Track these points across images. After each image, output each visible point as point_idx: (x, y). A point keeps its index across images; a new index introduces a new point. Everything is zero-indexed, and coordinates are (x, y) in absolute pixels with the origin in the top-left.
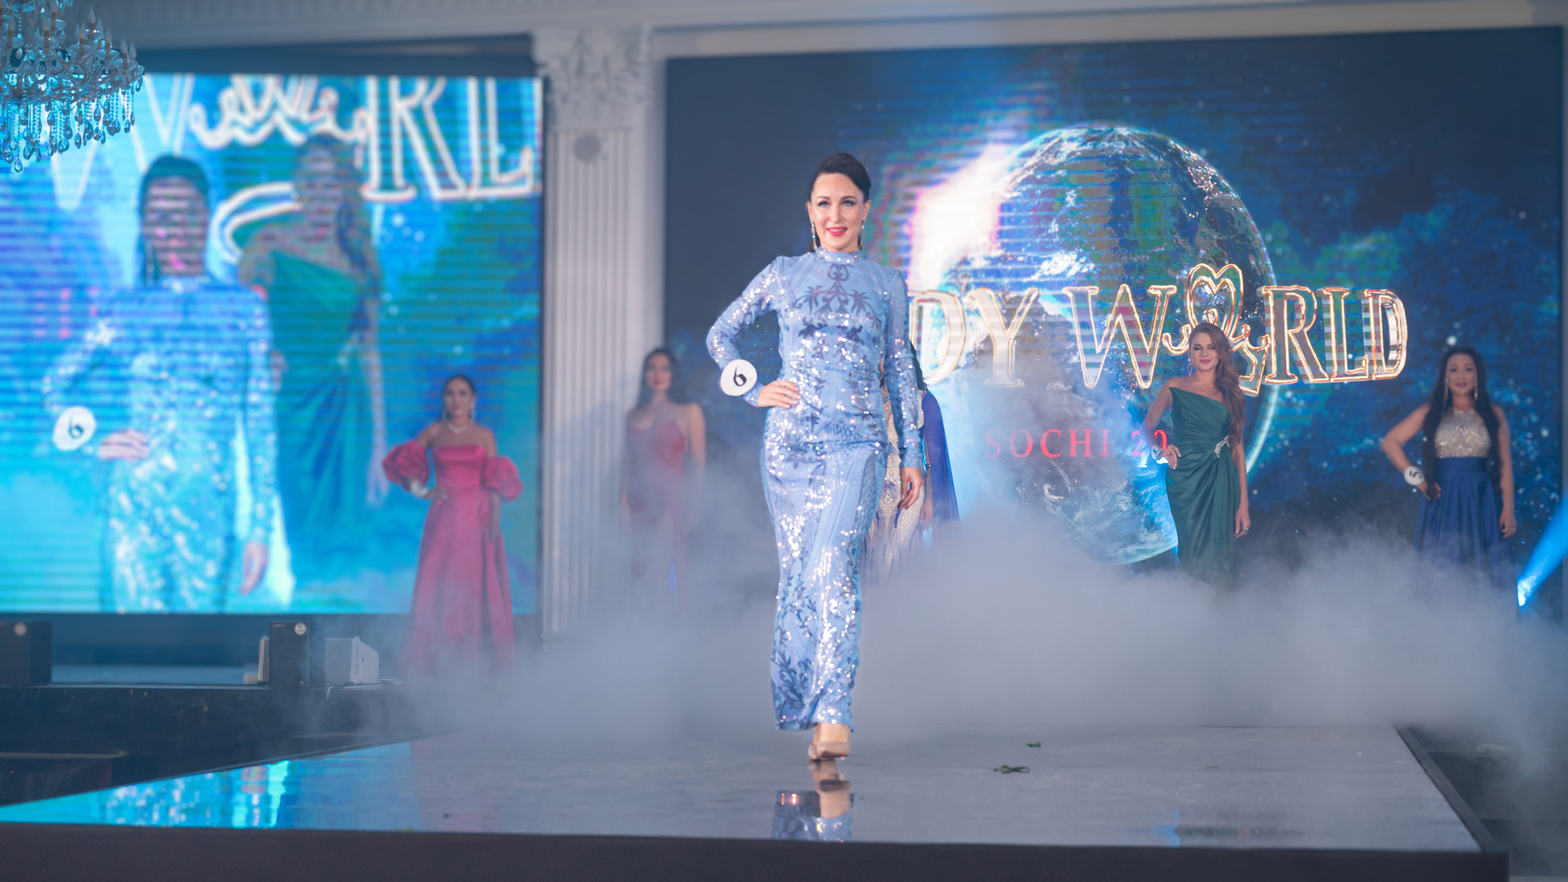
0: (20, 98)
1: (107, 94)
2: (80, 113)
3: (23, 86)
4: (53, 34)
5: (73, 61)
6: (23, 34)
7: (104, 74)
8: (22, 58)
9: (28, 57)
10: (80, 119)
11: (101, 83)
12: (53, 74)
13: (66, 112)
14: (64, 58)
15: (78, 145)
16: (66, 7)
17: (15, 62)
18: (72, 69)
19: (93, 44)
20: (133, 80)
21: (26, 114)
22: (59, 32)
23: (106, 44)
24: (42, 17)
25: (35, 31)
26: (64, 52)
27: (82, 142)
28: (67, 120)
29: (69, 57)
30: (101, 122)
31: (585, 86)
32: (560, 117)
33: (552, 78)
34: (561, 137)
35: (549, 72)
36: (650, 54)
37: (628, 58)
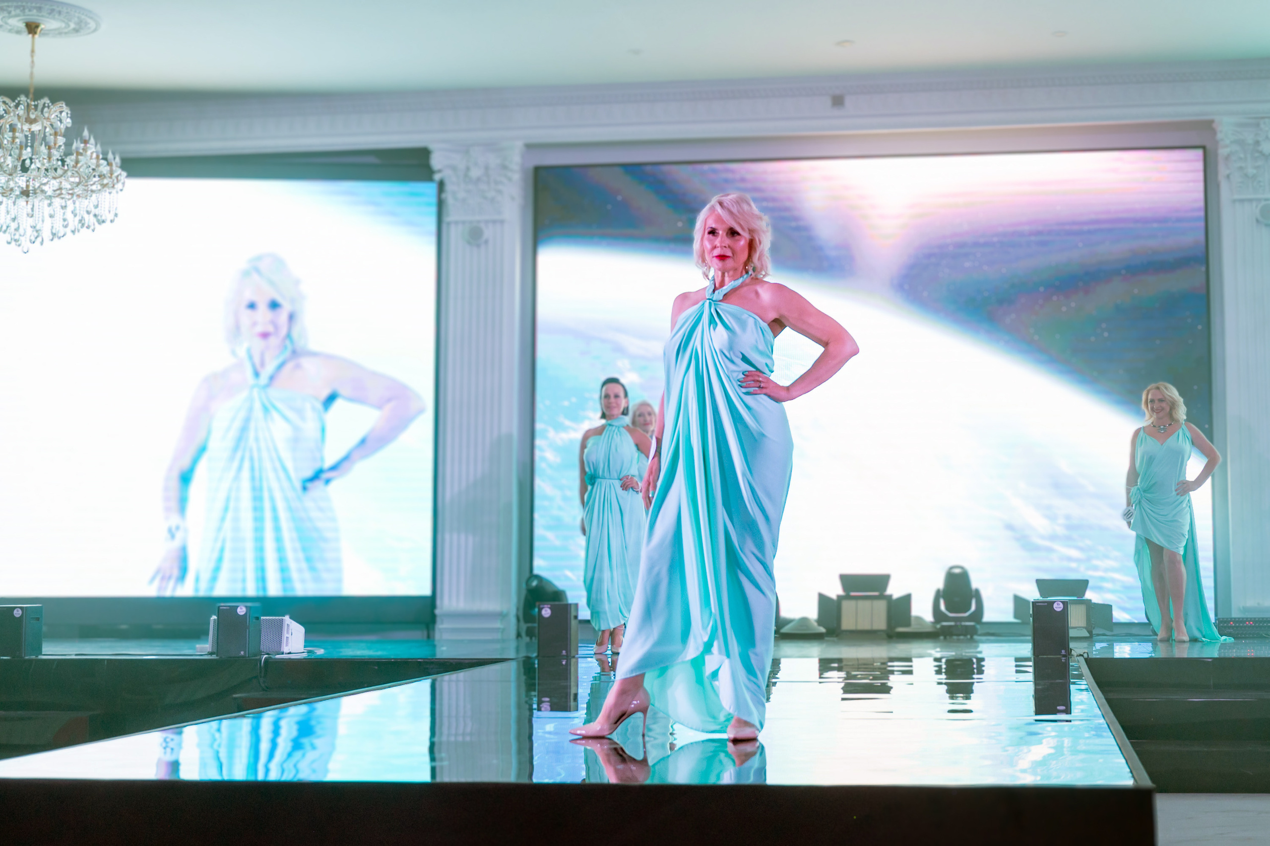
0: (28, 196)
1: (97, 193)
2: (75, 207)
3: (31, 188)
4: (54, 148)
5: (71, 169)
6: (32, 147)
7: (95, 176)
8: (30, 166)
9: (35, 164)
10: (74, 213)
11: (91, 185)
12: (54, 178)
13: (64, 207)
14: (63, 165)
15: (73, 232)
16: (67, 127)
17: (25, 169)
18: (70, 173)
19: (86, 156)
20: (118, 181)
21: (32, 209)
22: (60, 146)
23: (97, 155)
24: (47, 134)
25: (41, 144)
26: (63, 161)
27: (76, 230)
28: (64, 214)
29: (68, 165)
30: (91, 215)
31: (471, 188)
32: (452, 211)
33: (446, 181)
34: (453, 226)
35: (443, 177)
36: (521, 164)
37: (505, 167)
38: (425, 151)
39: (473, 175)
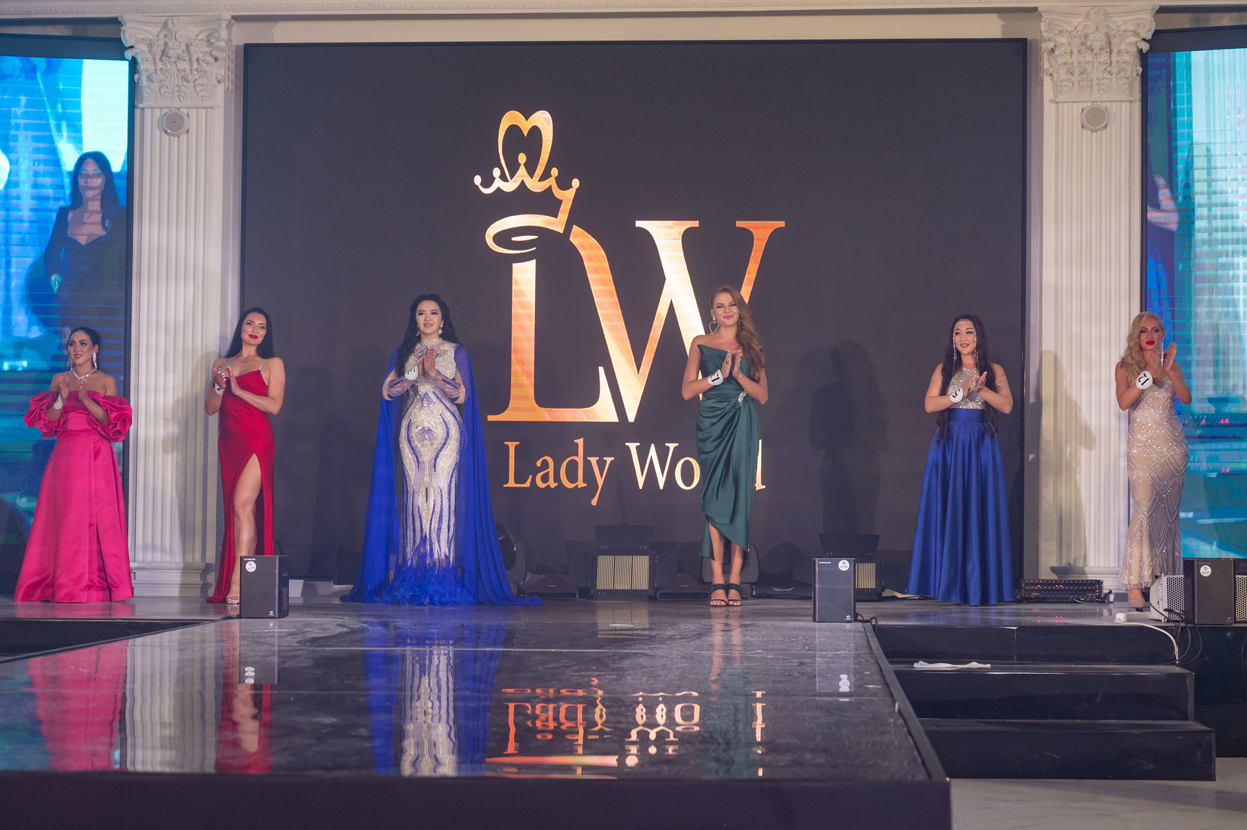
31: (169, 67)
32: (146, 95)
33: (139, 59)
34: (148, 112)
35: (136, 54)
36: (229, 41)
37: (209, 43)
38: (115, 22)
39: (171, 53)
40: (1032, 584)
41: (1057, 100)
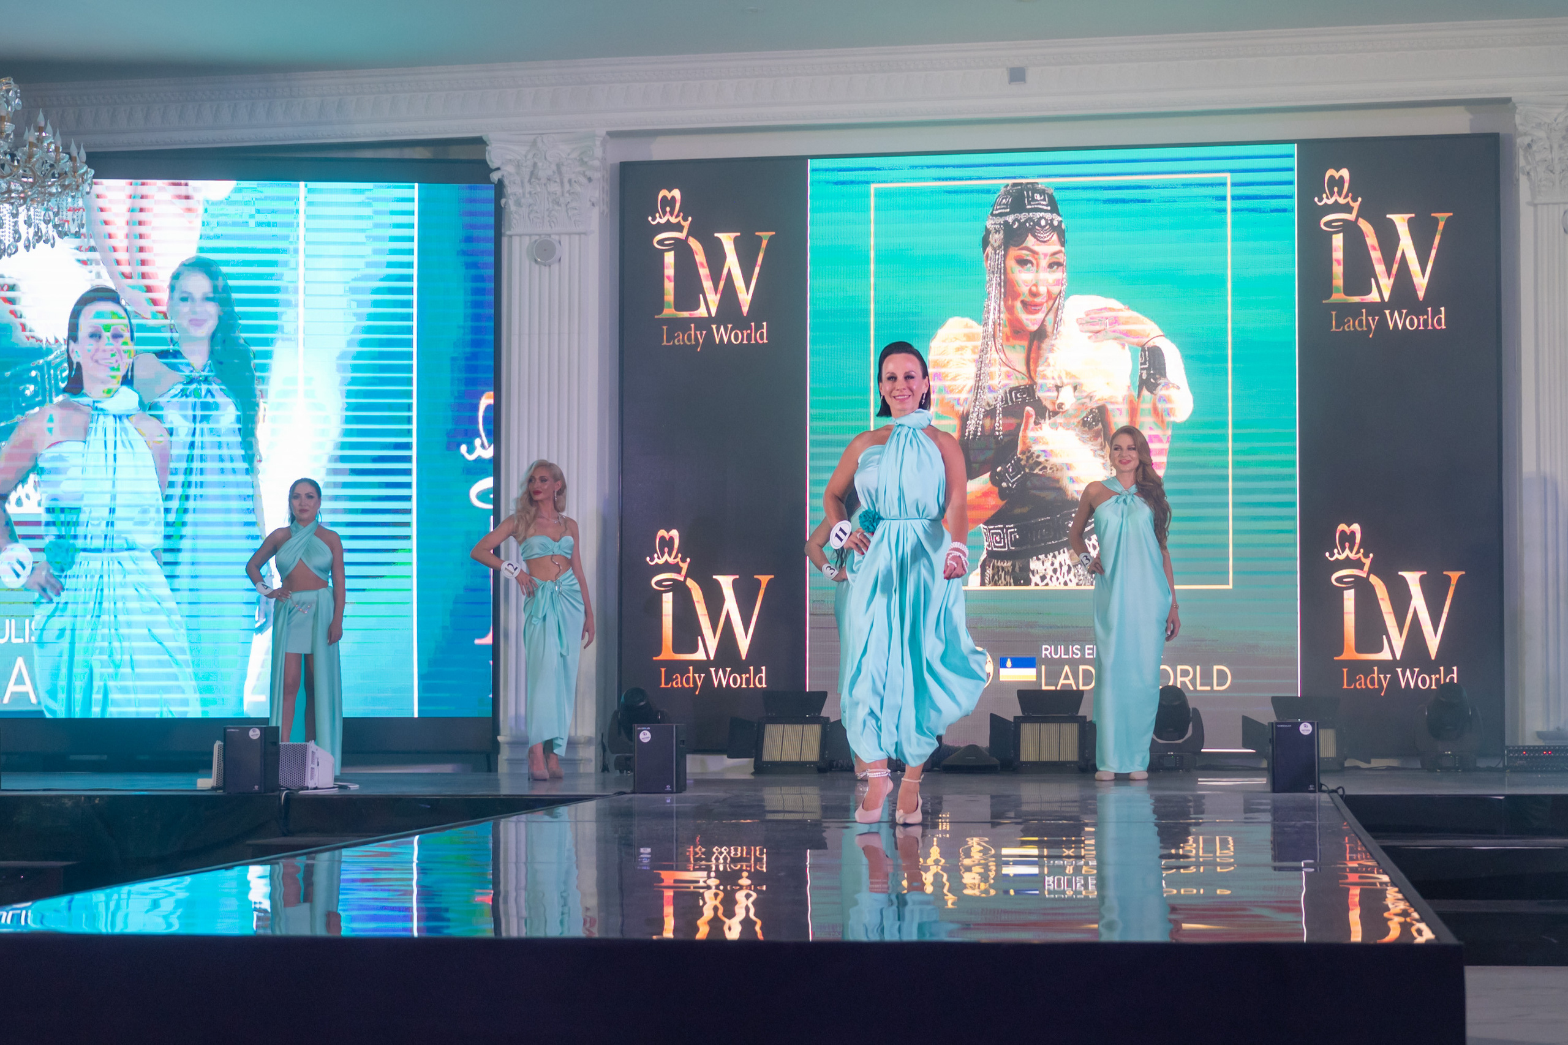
1: (56, 198)
2: (29, 217)
5: (22, 165)
7: (54, 177)
10: (28, 223)
11: (50, 186)
13: (15, 215)
14: (13, 161)
15: (27, 248)
16: (16, 110)
18: (21, 171)
19: (42, 148)
20: (83, 182)
22: (8, 135)
23: (56, 147)
26: (13, 156)
27: (31, 245)
28: (16, 223)
29: (18, 161)
30: (50, 225)
31: (539, 190)
32: (515, 221)
33: (506, 182)
34: (516, 241)
35: (503, 176)
36: (604, 159)
37: (582, 162)
38: (479, 142)
39: (541, 174)
40: (1516, 751)
41: (1536, 202)
